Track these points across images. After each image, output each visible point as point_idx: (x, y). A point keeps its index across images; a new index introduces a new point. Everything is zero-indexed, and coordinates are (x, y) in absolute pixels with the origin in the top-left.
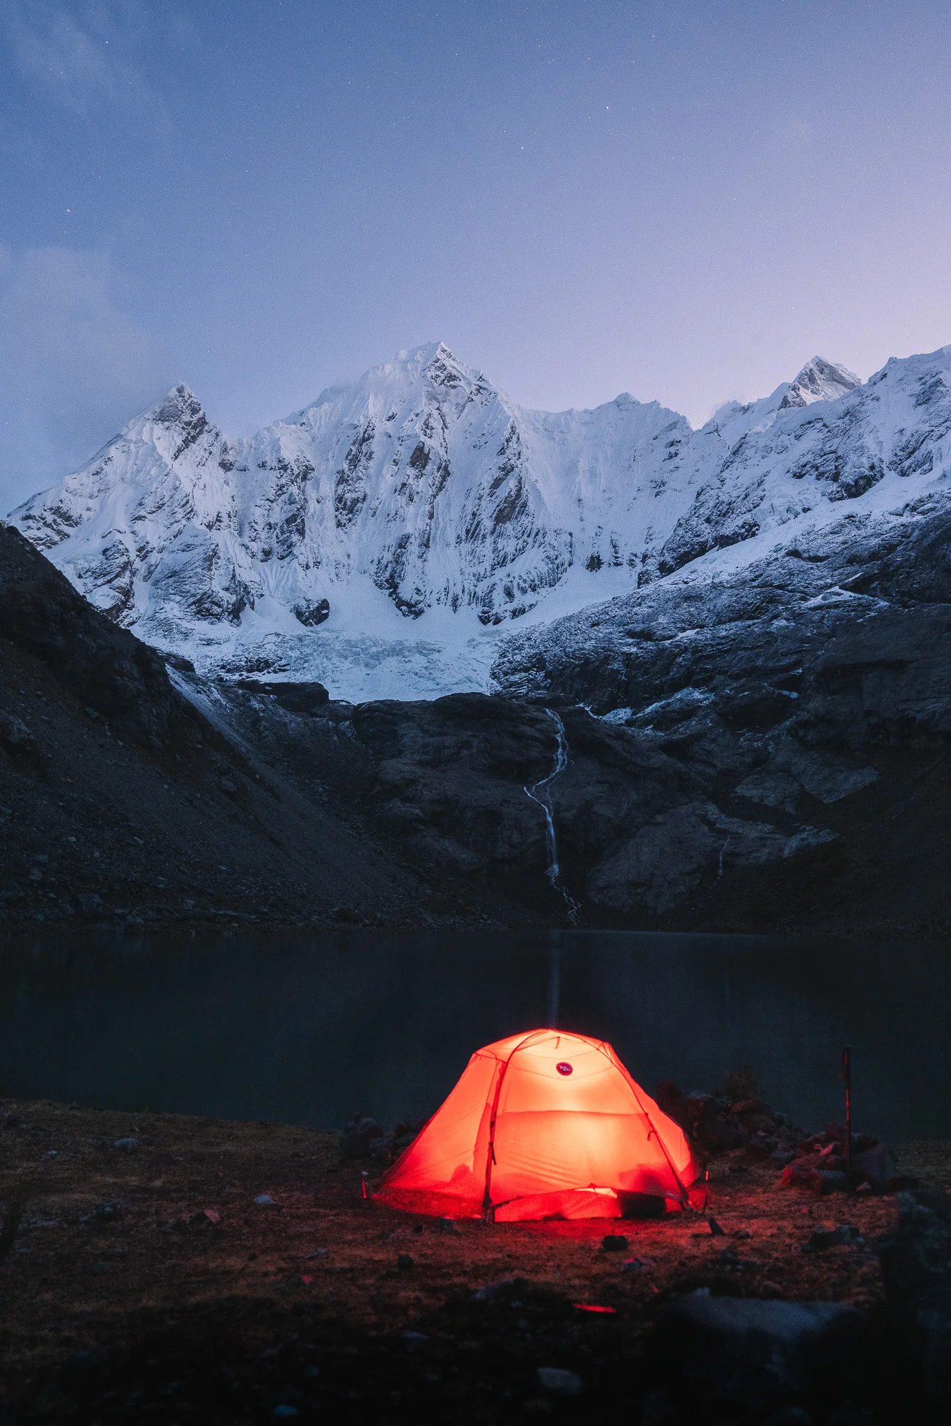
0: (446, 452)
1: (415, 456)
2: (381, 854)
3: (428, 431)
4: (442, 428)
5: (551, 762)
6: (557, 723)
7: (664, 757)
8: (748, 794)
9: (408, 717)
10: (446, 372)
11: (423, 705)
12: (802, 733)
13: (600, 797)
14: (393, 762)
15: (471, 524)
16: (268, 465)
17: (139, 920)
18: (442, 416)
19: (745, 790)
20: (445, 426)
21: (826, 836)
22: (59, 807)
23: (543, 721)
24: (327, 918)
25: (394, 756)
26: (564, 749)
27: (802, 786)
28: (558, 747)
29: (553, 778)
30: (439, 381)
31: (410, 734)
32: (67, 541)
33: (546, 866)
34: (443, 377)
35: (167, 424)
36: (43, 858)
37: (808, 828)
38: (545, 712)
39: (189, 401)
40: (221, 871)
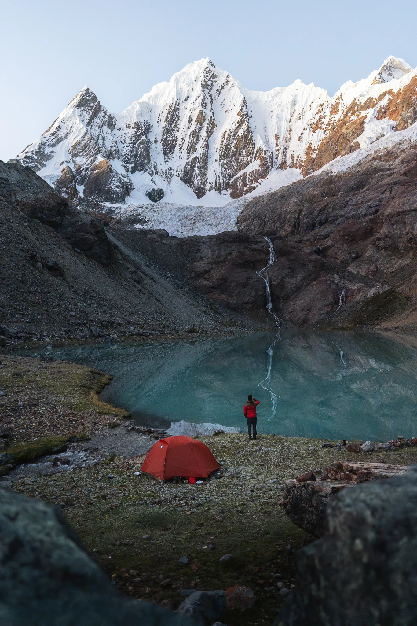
0: (213, 115)
1: (199, 117)
2: (198, 302)
3: (204, 105)
4: (211, 103)
5: (267, 261)
6: (269, 243)
7: (316, 256)
8: (352, 270)
9: (204, 243)
10: (211, 74)
11: (211, 238)
12: (377, 242)
13: (288, 275)
14: (199, 263)
15: (226, 151)
16: (132, 126)
17: (115, 336)
18: (211, 97)
21: (387, 288)
23: (262, 242)
24: (185, 331)
25: (199, 261)
26: (272, 254)
27: (377, 266)
29: (268, 267)
30: (208, 78)
31: (206, 251)
32: (44, 168)
33: (266, 304)
34: (210, 76)
35: (82, 108)
36: (73, 313)
37: (379, 284)
38: (264, 238)
39: (92, 96)
40: (140, 314)
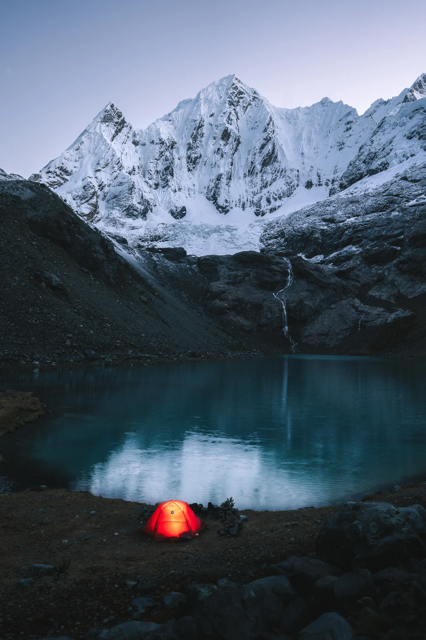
0: (239, 132)
1: (224, 134)
2: (211, 323)
3: (230, 122)
4: (236, 120)
5: (285, 282)
6: (288, 264)
7: (337, 278)
8: (374, 294)
9: (221, 263)
10: (238, 90)
11: (228, 257)
12: (401, 266)
13: (307, 297)
14: (215, 283)
15: (251, 168)
16: (155, 142)
17: (110, 360)
18: (236, 113)
19: (373, 293)
20: (238, 118)
21: (408, 313)
22: (75, 312)
23: (283, 263)
24: (186, 355)
25: (216, 281)
26: (291, 276)
27: (399, 290)
28: (289, 275)
29: (286, 289)
30: (234, 95)
31: (223, 270)
32: (67, 183)
33: (283, 327)
34: (236, 93)
35: (107, 123)
36: (70, 335)
37: (400, 309)
38: (283, 259)
39: (117, 111)
40: (143, 336)
